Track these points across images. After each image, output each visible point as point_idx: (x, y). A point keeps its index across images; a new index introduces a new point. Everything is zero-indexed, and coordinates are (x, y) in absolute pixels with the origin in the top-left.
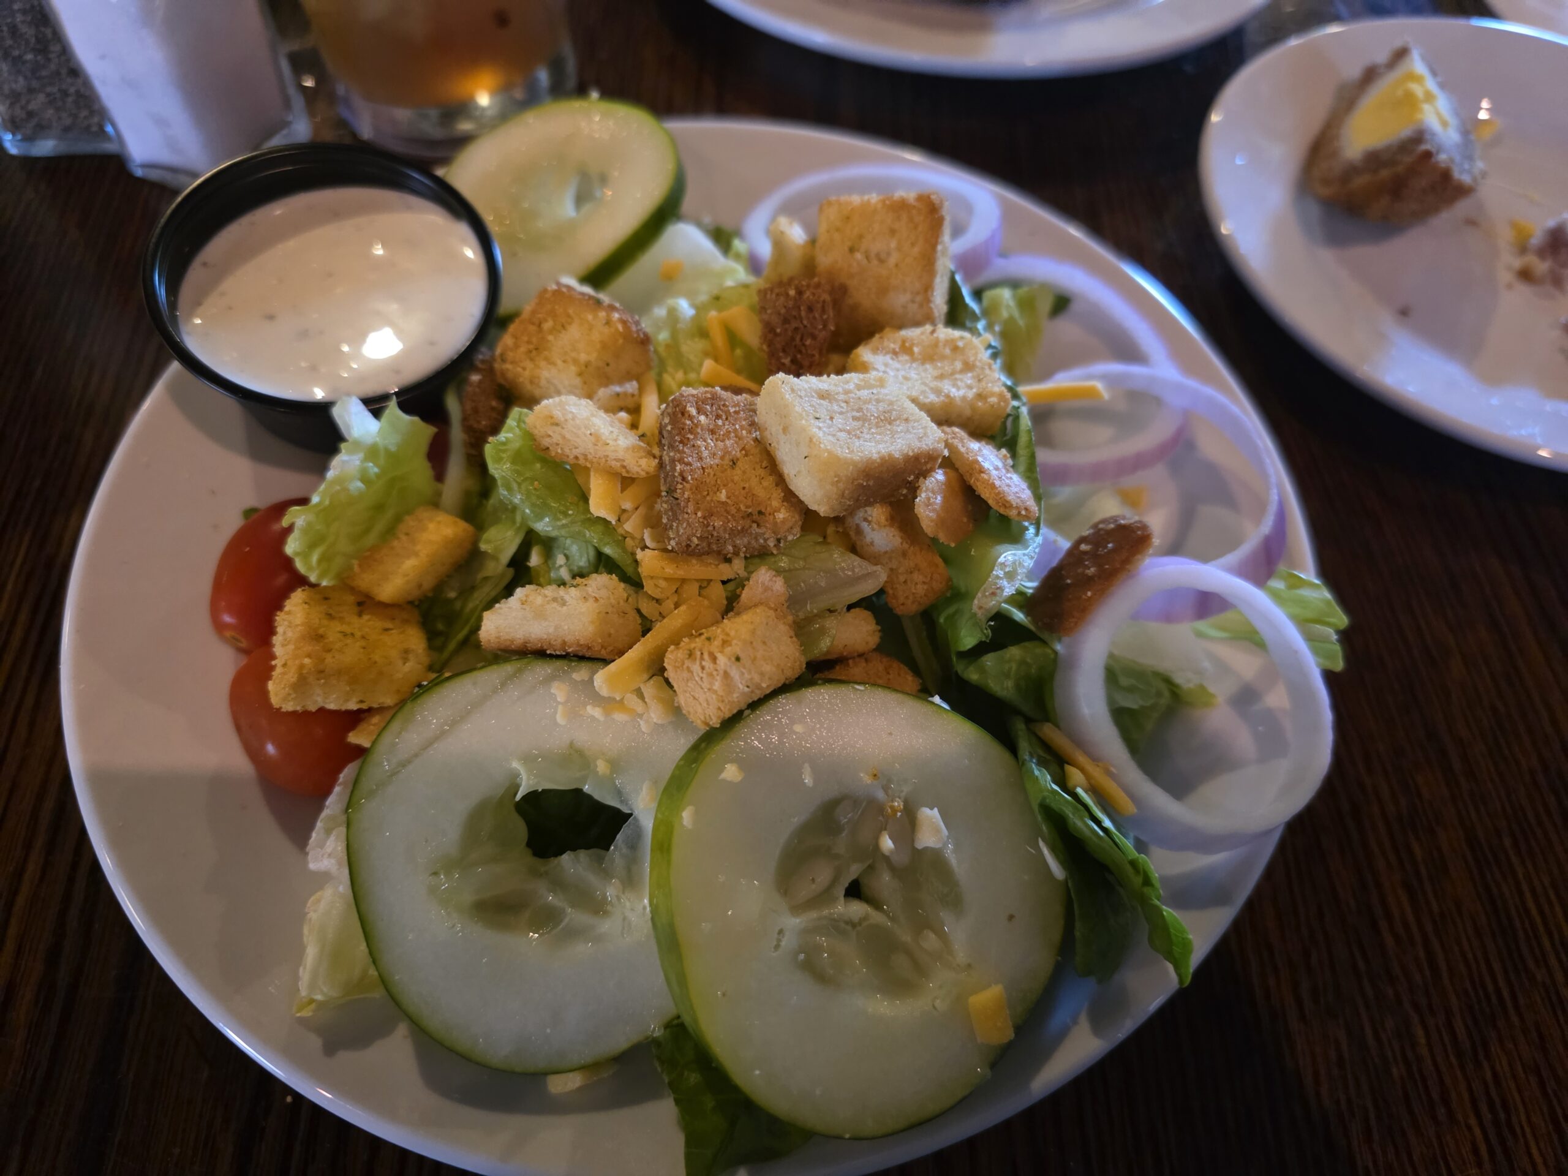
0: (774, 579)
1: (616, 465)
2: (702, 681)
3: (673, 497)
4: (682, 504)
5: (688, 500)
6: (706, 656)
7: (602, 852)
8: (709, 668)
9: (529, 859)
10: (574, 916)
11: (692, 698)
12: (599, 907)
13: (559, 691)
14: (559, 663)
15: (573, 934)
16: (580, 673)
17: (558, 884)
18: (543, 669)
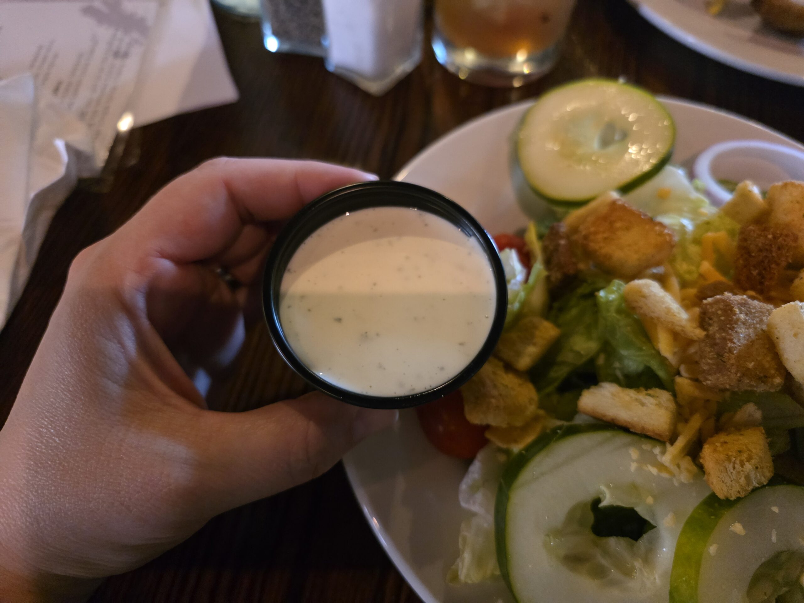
0: (756, 411)
1: (678, 329)
2: (732, 474)
3: (722, 360)
4: (728, 366)
5: (733, 365)
6: (738, 462)
7: (634, 542)
8: (738, 469)
9: (592, 536)
10: (614, 573)
11: (722, 482)
12: (628, 572)
13: (634, 453)
14: (636, 438)
15: (613, 583)
16: (647, 446)
17: (606, 553)
18: (624, 438)
